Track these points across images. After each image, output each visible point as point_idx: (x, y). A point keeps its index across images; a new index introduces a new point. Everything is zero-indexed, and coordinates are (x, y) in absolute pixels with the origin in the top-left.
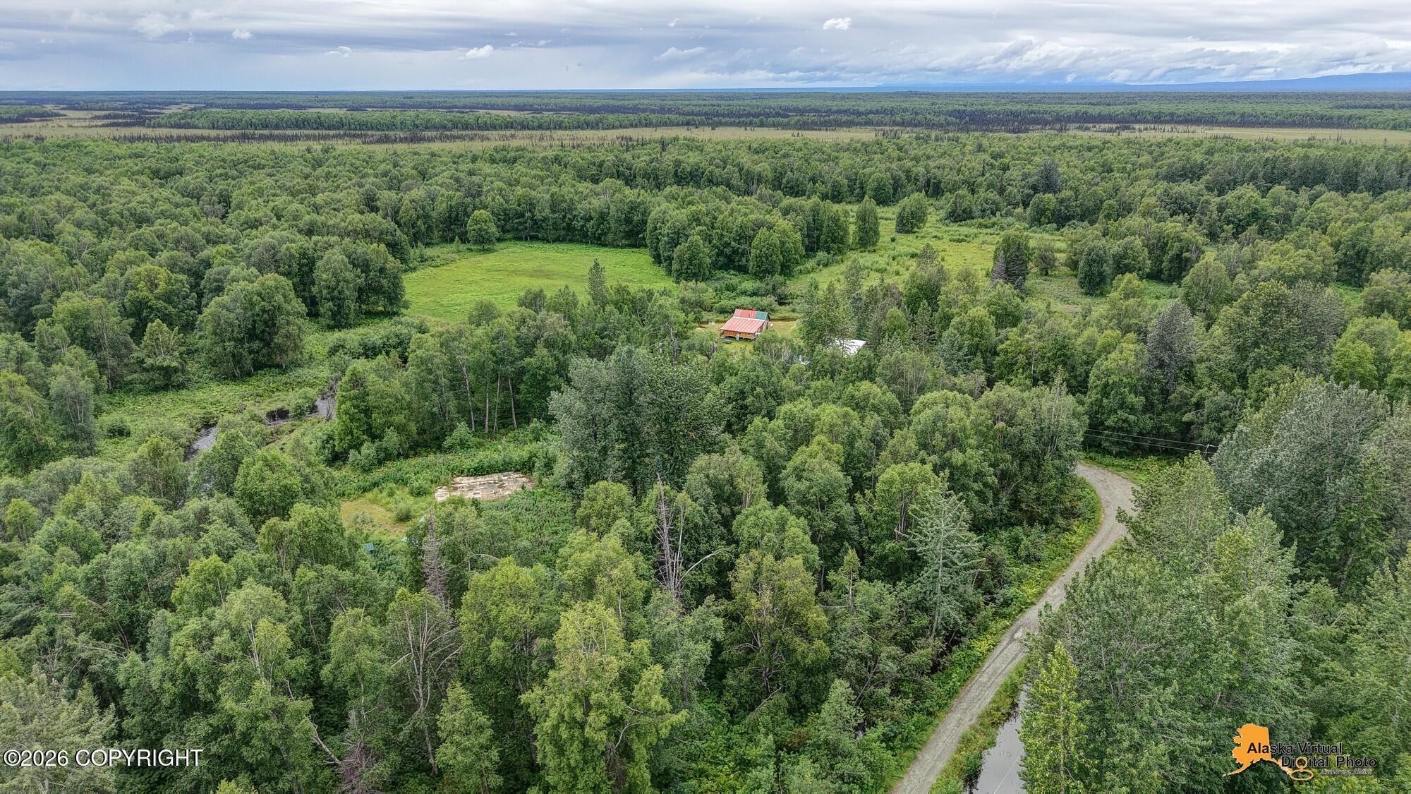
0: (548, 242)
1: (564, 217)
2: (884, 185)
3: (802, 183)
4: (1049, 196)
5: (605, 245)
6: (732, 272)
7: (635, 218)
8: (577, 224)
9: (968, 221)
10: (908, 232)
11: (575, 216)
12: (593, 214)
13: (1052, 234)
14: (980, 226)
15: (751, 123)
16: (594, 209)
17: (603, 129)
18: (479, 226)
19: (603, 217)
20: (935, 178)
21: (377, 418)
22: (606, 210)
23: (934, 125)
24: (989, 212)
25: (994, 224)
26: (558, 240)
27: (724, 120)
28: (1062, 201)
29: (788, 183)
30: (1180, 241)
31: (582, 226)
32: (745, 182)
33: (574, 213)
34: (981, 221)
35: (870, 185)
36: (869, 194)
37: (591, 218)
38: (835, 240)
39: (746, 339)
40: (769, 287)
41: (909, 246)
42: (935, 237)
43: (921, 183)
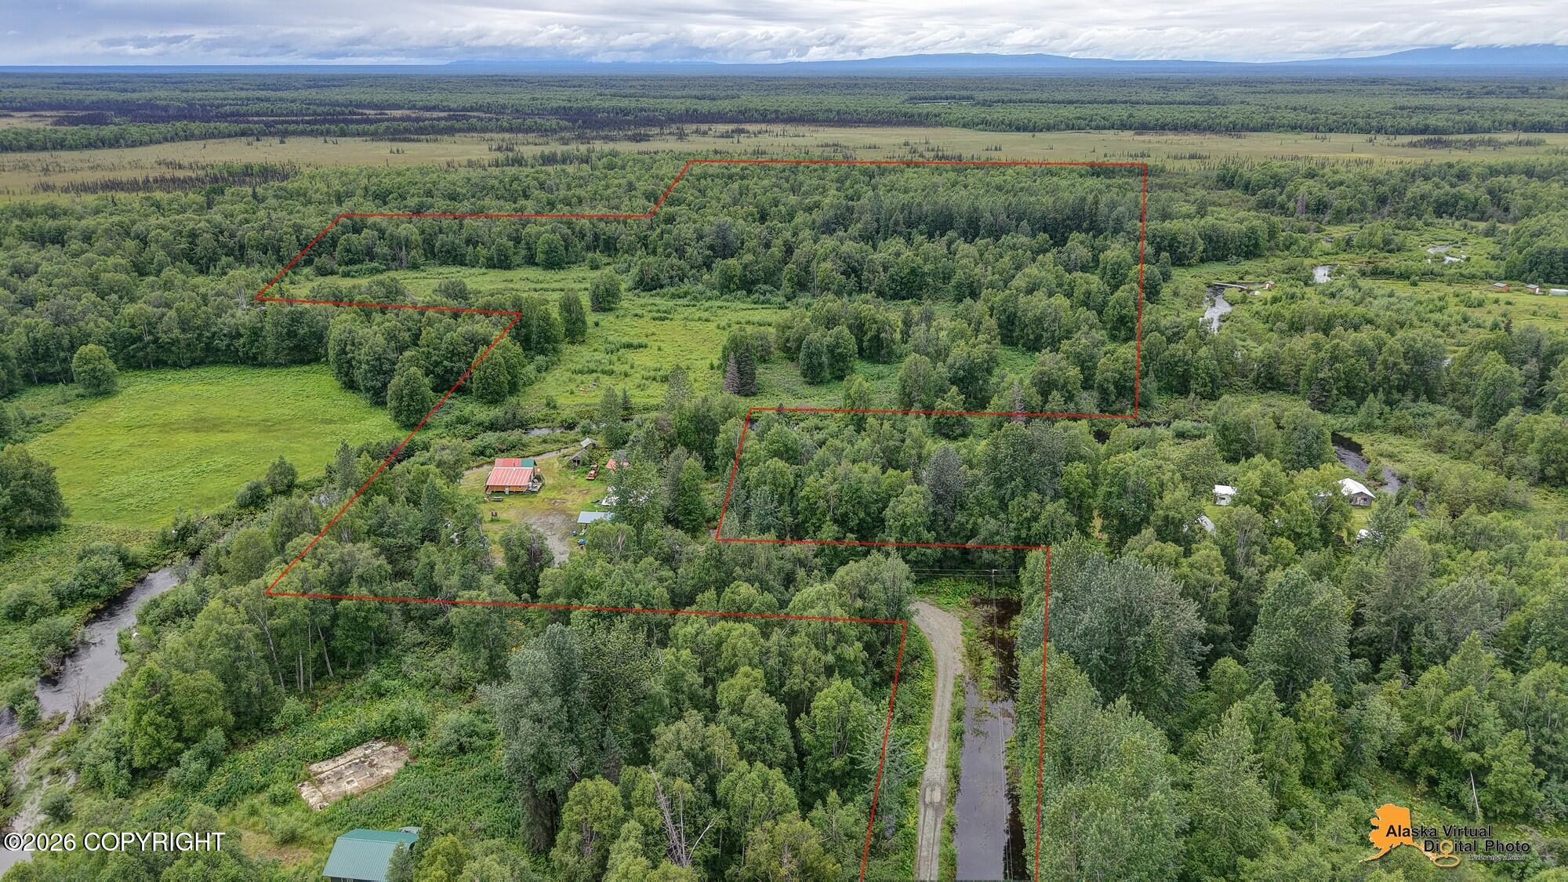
0: (182, 367)
1: (200, 335)
2: (556, 247)
3: (459, 246)
4: (731, 261)
5: (262, 365)
6: (450, 394)
7: (301, 332)
8: (222, 344)
9: (657, 290)
10: (605, 310)
11: (214, 334)
12: (242, 331)
13: (744, 302)
14: (673, 296)
15: (328, 133)
16: (244, 325)
17: (127, 146)
18: (91, 366)
19: (256, 333)
20: (604, 234)
21: (190, 721)
22: (259, 325)
23: (546, 130)
24: (677, 279)
25: (686, 294)
26: (196, 363)
27: (292, 127)
28: (745, 267)
29: (442, 246)
30: (876, 322)
31: (228, 346)
32: (391, 248)
33: (214, 329)
34: (672, 290)
35: (540, 247)
36: (540, 257)
37: (239, 335)
38: (548, 340)
39: (517, 492)
40: (509, 416)
41: (616, 331)
42: (636, 315)
43: (589, 238)
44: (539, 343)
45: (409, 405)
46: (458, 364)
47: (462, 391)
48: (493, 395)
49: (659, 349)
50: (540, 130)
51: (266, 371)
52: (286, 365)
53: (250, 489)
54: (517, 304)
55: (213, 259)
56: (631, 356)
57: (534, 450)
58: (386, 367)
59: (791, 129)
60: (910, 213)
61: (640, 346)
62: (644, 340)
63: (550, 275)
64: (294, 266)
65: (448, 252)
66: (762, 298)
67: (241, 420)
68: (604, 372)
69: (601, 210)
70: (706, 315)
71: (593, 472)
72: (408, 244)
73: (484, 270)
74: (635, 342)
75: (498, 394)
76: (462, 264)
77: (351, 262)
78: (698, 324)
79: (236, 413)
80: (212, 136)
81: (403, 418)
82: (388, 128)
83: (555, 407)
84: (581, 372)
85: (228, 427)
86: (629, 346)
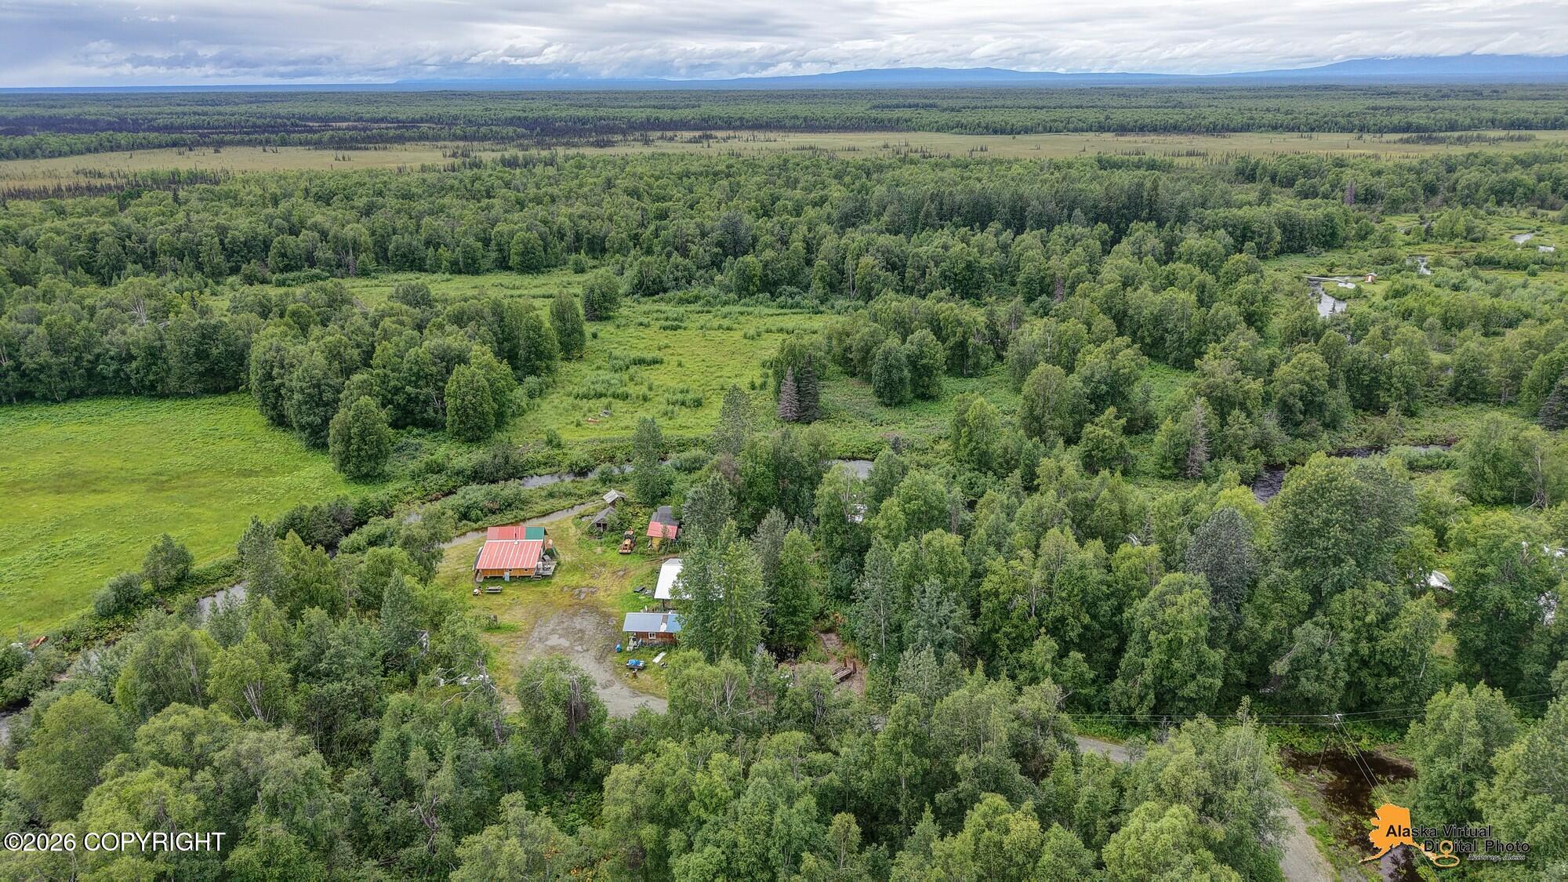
0: (54, 401)
1: (79, 359)
2: (533, 248)
3: (417, 248)
4: (749, 258)
5: (164, 396)
6: (415, 431)
7: (215, 351)
8: (107, 369)
9: (661, 295)
10: (601, 319)
11: (98, 356)
12: (134, 351)
13: (768, 306)
14: (682, 301)
15: (268, 142)
16: (136, 344)
19: (154, 354)
20: (588, 233)
22: (157, 343)
23: (502, 138)
24: (684, 281)
25: (697, 299)
26: (74, 395)
27: (228, 138)
28: (765, 265)
29: (397, 249)
30: (956, 324)
31: (117, 372)
32: (335, 252)
33: (97, 350)
34: (680, 294)
35: (515, 248)
36: (514, 260)
37: (131, 358)
38: (540, 355)
39: (522, 578)
40: (500, 460)
41: (619, 343)
42: (641, 324)
43: (570, 237)
44: (528, 360)
45: (359, 449)
46: (425, 390)
47: (432, 425)
48: (474, 431)
49: (680, 365)
50: (496, 138)
51: (168, 403)
52: (195, 396)
53: (116, 588)
54: (498, 312)
55: (118, 268)
56: (644, 373)
57: (539, 508)
58: (328, 396)
59: (760, 135)
60: (941, 204)
61: (655, 362)
62: (657, 354)
63: (527, 280)
64: (217, 275)
65: (404, 256)
66: (790, 301)
67: (123, 473)
68: (615, 396)
69: (579, 208)
70: (726, 323)
71: (627, 542)
72: (356, 247)
73: (447, 276)
74: (649, 356)
75: (480, 428)
76: (421, 269)
77: (287, 268)
78: (719, 333)
79: (118, 463)
80: (141, 146)
81: (351, 467)
82: (332, 137)
83: (559, 446)
84: (586, 396)
85: (104, 485)
86: (640, 362)
